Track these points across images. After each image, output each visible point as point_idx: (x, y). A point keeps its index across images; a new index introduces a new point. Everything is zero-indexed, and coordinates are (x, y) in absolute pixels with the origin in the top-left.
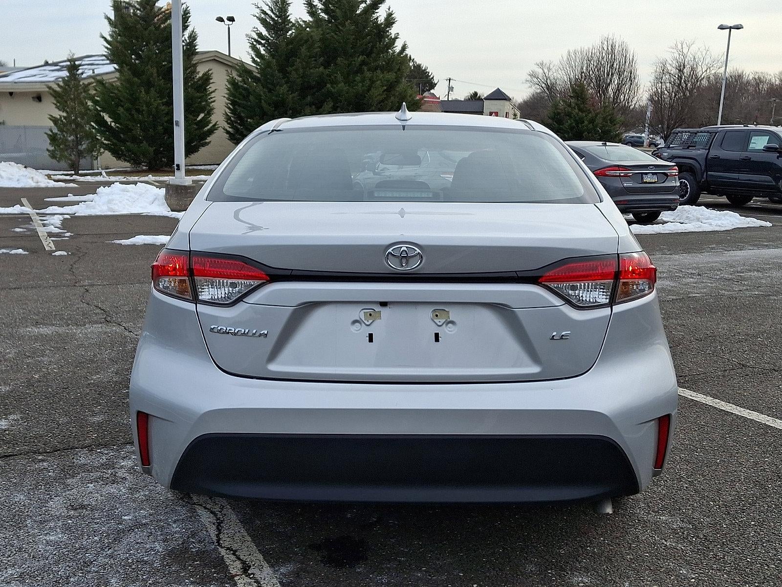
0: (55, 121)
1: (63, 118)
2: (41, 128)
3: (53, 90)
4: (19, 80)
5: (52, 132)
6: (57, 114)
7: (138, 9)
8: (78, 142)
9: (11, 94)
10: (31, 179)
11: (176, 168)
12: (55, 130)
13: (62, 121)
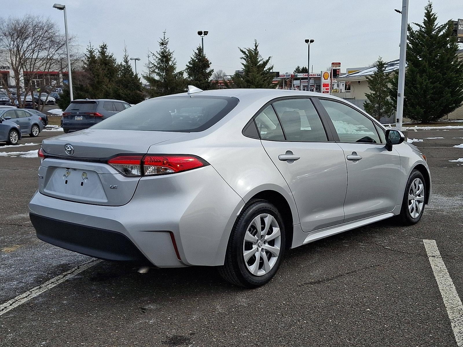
0: (368, 96)
1: (372, 95)
2: (362, 100)
3: (369, 79)
4: (363, 74)
5: (366, 102)
6: (370, 92)
7: (423, 27)
8: (380, 108)
9: (359, 82)
10: (344, 129)
11: (397, 121)
12: (368, 101)
13: (372, 96)
